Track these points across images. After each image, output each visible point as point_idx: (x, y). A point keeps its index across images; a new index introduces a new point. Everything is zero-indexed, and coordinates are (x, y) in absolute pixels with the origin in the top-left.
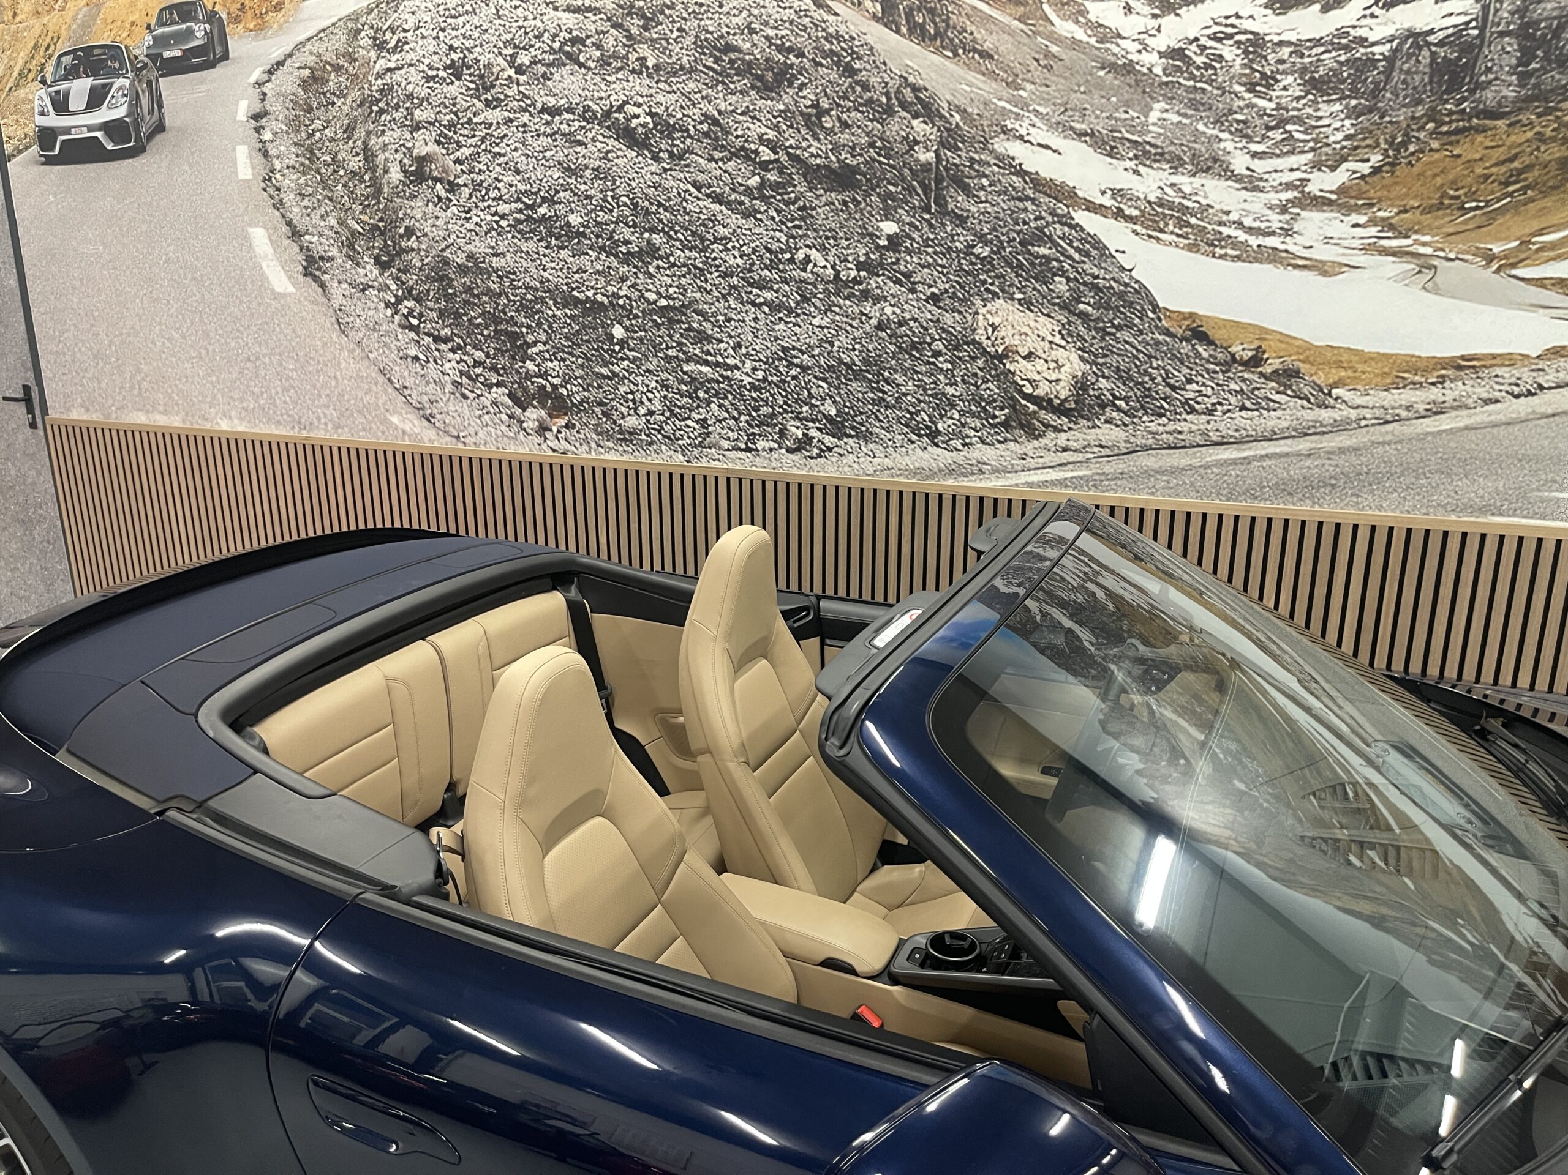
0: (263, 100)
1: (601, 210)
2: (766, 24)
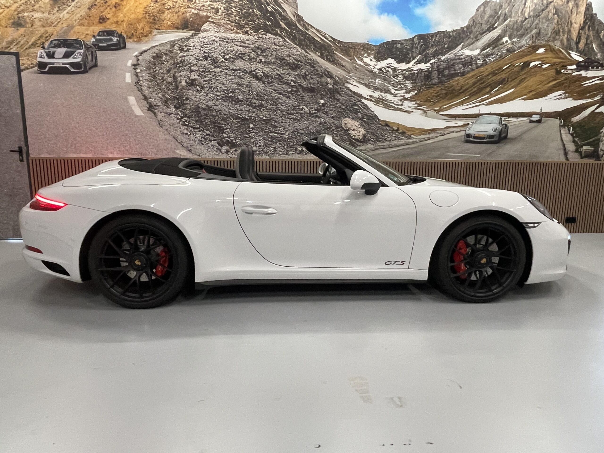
0: (138, 61)
1: (248, 95)
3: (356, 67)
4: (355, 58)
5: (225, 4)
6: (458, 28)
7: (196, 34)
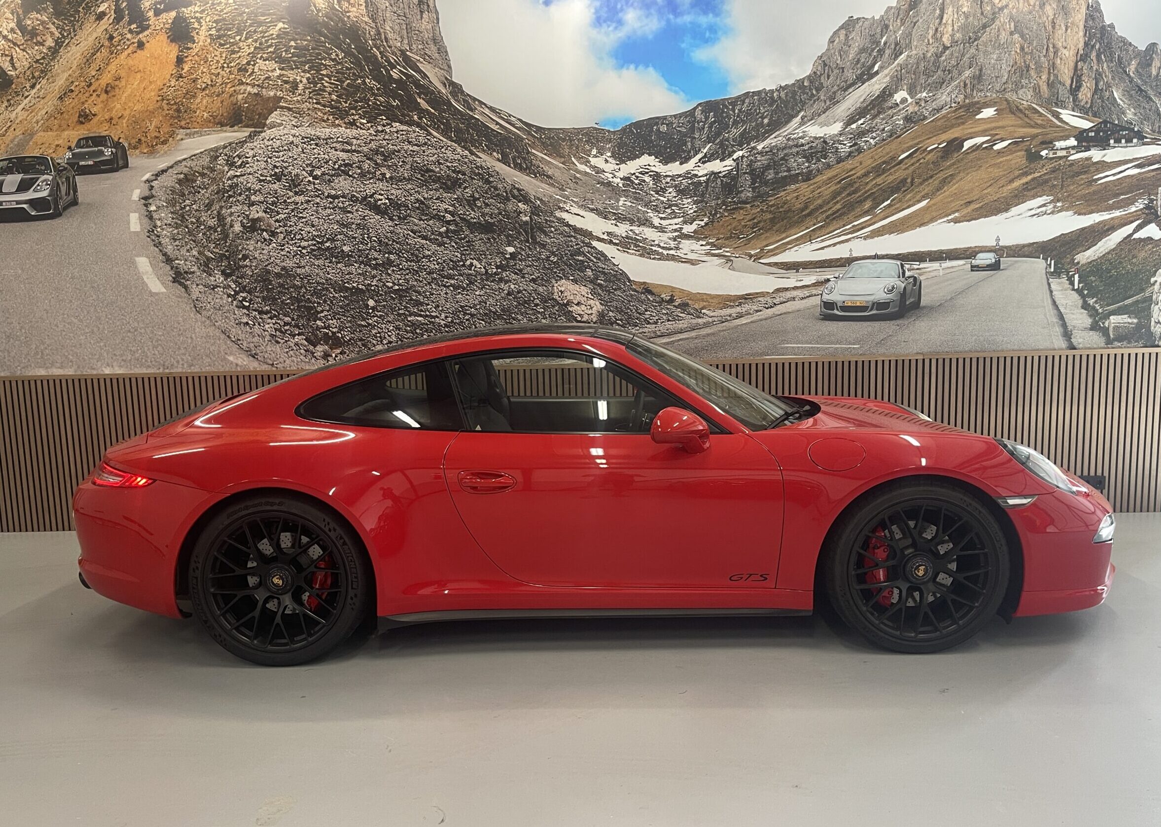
0: (150, 190)
1: (361, 244)
2: (447, 160)
3: (576, 178)
4: (573, 159)
5: (308, 72)
6: (790, 82)
7: (256, 134)
